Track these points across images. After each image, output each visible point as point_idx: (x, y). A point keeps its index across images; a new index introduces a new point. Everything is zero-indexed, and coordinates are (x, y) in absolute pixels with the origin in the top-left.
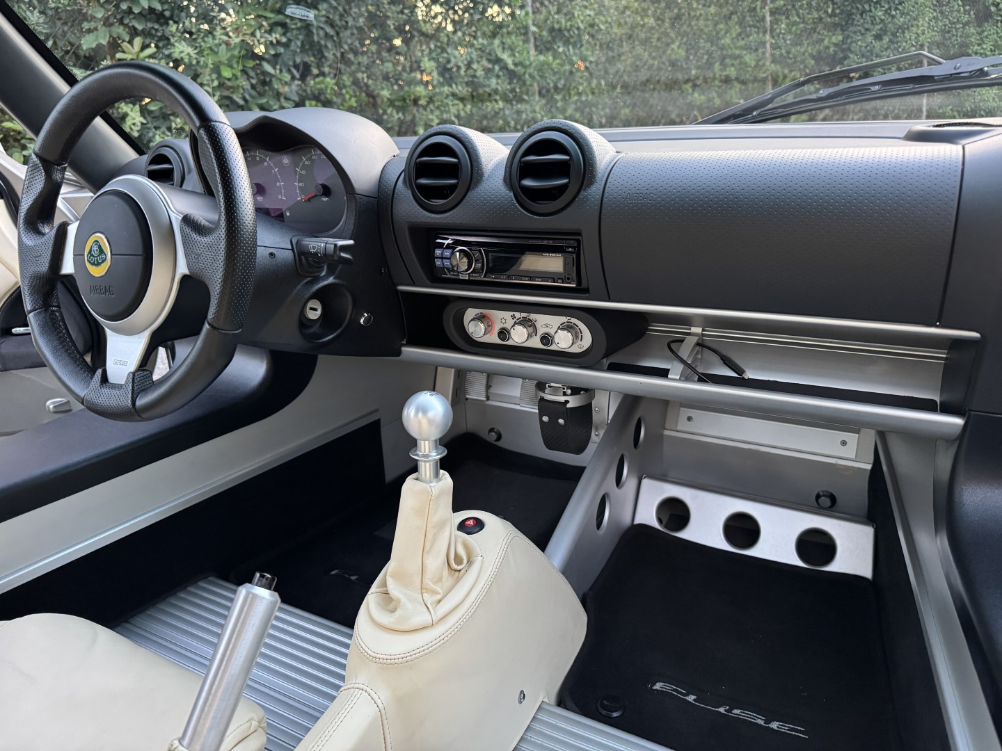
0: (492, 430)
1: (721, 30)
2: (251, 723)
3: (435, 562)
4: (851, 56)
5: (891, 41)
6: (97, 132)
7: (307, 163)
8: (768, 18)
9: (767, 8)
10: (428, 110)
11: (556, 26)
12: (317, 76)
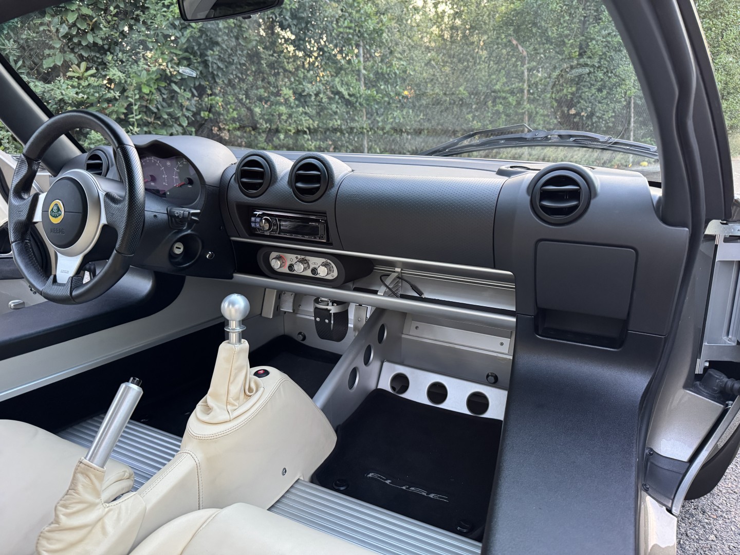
0: (300, 333)
1: (493, 79)
2: (125, 474)
3: (236, 388)
4: (582, 101)
5: (608, 93)
6: (62, 143)
7: (180, 166)
8: (526, 73)
9: (525, 66)
10: (288, 123)
11: (380, 71)
12: (211, 95)
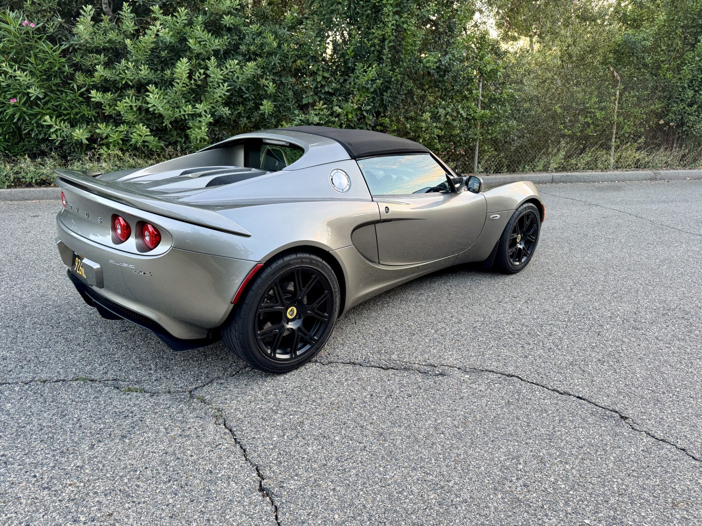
1: (586, 99)
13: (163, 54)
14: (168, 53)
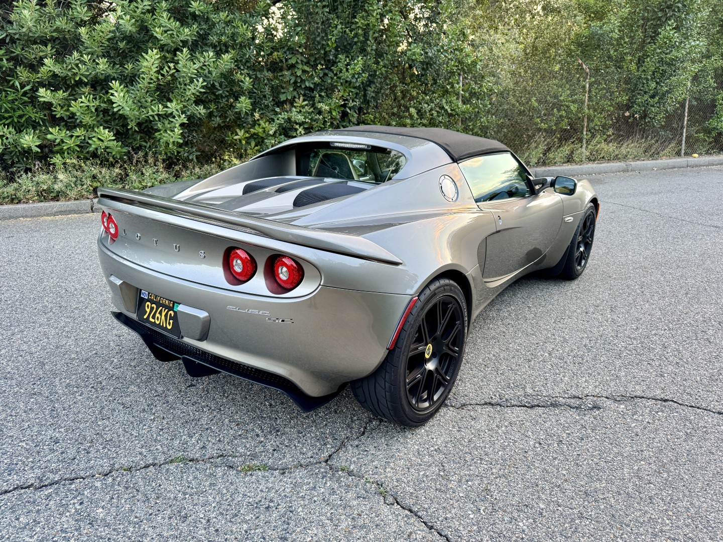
13: (122, 45)
14: (127, 44)
